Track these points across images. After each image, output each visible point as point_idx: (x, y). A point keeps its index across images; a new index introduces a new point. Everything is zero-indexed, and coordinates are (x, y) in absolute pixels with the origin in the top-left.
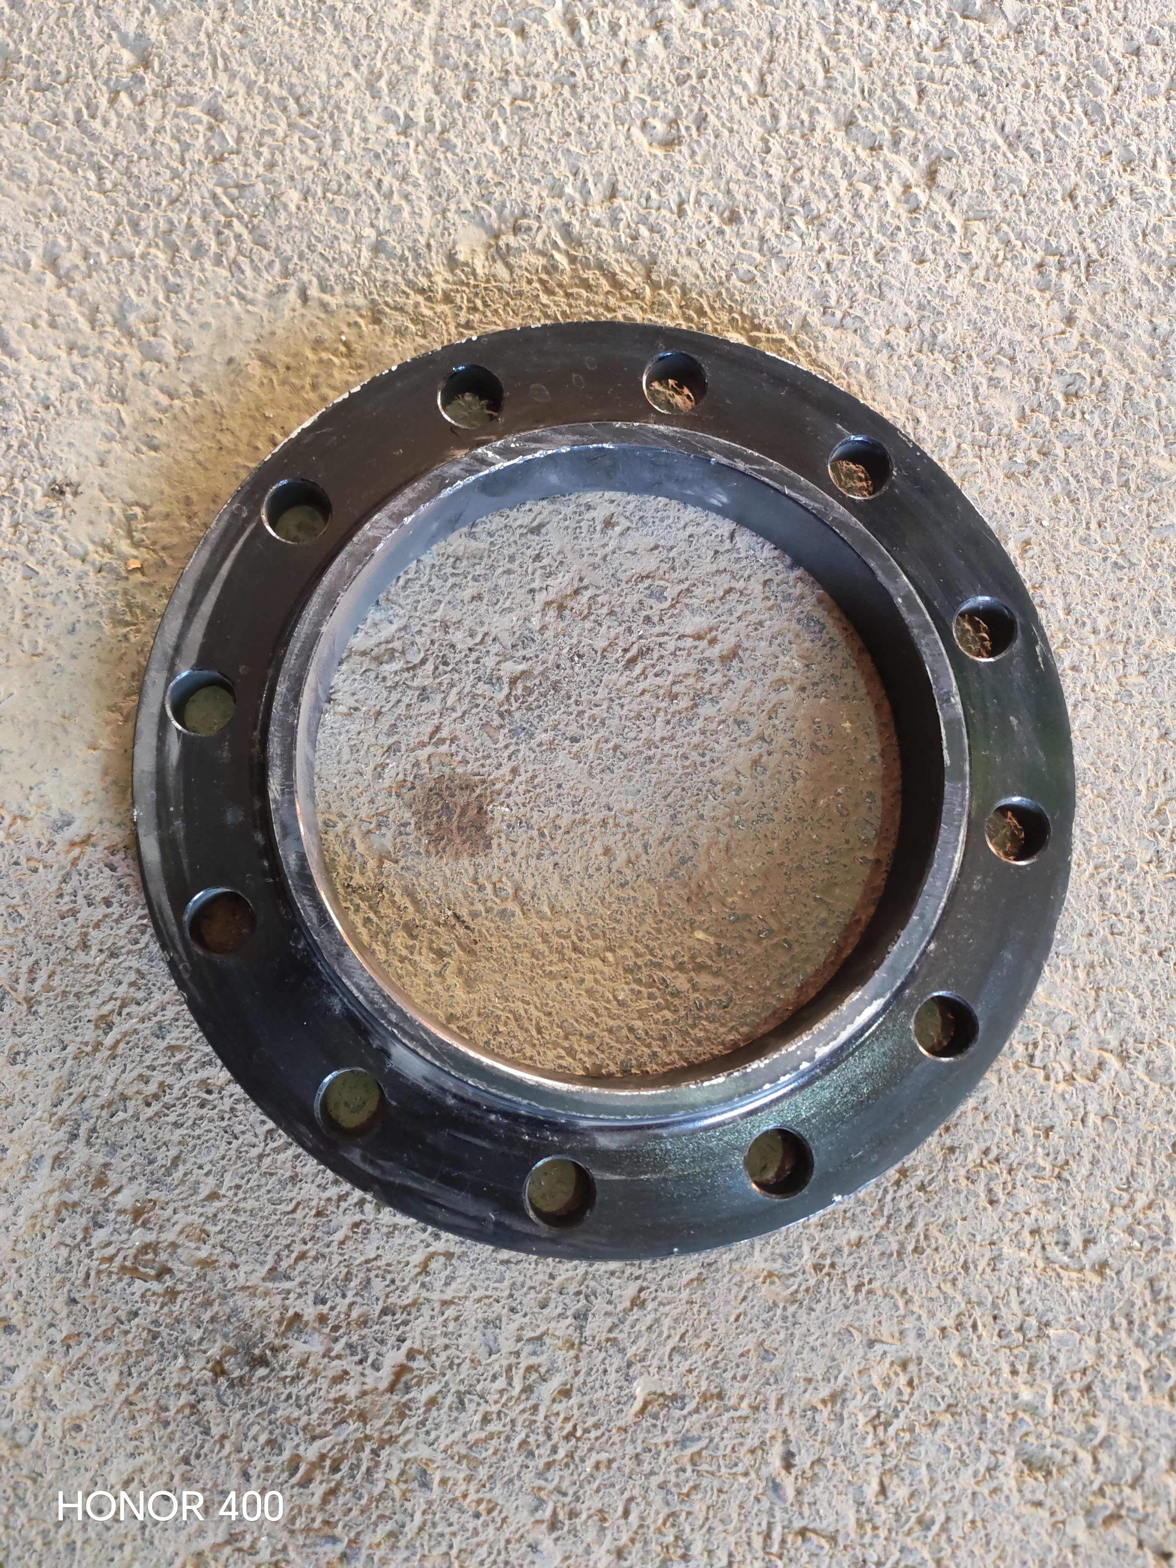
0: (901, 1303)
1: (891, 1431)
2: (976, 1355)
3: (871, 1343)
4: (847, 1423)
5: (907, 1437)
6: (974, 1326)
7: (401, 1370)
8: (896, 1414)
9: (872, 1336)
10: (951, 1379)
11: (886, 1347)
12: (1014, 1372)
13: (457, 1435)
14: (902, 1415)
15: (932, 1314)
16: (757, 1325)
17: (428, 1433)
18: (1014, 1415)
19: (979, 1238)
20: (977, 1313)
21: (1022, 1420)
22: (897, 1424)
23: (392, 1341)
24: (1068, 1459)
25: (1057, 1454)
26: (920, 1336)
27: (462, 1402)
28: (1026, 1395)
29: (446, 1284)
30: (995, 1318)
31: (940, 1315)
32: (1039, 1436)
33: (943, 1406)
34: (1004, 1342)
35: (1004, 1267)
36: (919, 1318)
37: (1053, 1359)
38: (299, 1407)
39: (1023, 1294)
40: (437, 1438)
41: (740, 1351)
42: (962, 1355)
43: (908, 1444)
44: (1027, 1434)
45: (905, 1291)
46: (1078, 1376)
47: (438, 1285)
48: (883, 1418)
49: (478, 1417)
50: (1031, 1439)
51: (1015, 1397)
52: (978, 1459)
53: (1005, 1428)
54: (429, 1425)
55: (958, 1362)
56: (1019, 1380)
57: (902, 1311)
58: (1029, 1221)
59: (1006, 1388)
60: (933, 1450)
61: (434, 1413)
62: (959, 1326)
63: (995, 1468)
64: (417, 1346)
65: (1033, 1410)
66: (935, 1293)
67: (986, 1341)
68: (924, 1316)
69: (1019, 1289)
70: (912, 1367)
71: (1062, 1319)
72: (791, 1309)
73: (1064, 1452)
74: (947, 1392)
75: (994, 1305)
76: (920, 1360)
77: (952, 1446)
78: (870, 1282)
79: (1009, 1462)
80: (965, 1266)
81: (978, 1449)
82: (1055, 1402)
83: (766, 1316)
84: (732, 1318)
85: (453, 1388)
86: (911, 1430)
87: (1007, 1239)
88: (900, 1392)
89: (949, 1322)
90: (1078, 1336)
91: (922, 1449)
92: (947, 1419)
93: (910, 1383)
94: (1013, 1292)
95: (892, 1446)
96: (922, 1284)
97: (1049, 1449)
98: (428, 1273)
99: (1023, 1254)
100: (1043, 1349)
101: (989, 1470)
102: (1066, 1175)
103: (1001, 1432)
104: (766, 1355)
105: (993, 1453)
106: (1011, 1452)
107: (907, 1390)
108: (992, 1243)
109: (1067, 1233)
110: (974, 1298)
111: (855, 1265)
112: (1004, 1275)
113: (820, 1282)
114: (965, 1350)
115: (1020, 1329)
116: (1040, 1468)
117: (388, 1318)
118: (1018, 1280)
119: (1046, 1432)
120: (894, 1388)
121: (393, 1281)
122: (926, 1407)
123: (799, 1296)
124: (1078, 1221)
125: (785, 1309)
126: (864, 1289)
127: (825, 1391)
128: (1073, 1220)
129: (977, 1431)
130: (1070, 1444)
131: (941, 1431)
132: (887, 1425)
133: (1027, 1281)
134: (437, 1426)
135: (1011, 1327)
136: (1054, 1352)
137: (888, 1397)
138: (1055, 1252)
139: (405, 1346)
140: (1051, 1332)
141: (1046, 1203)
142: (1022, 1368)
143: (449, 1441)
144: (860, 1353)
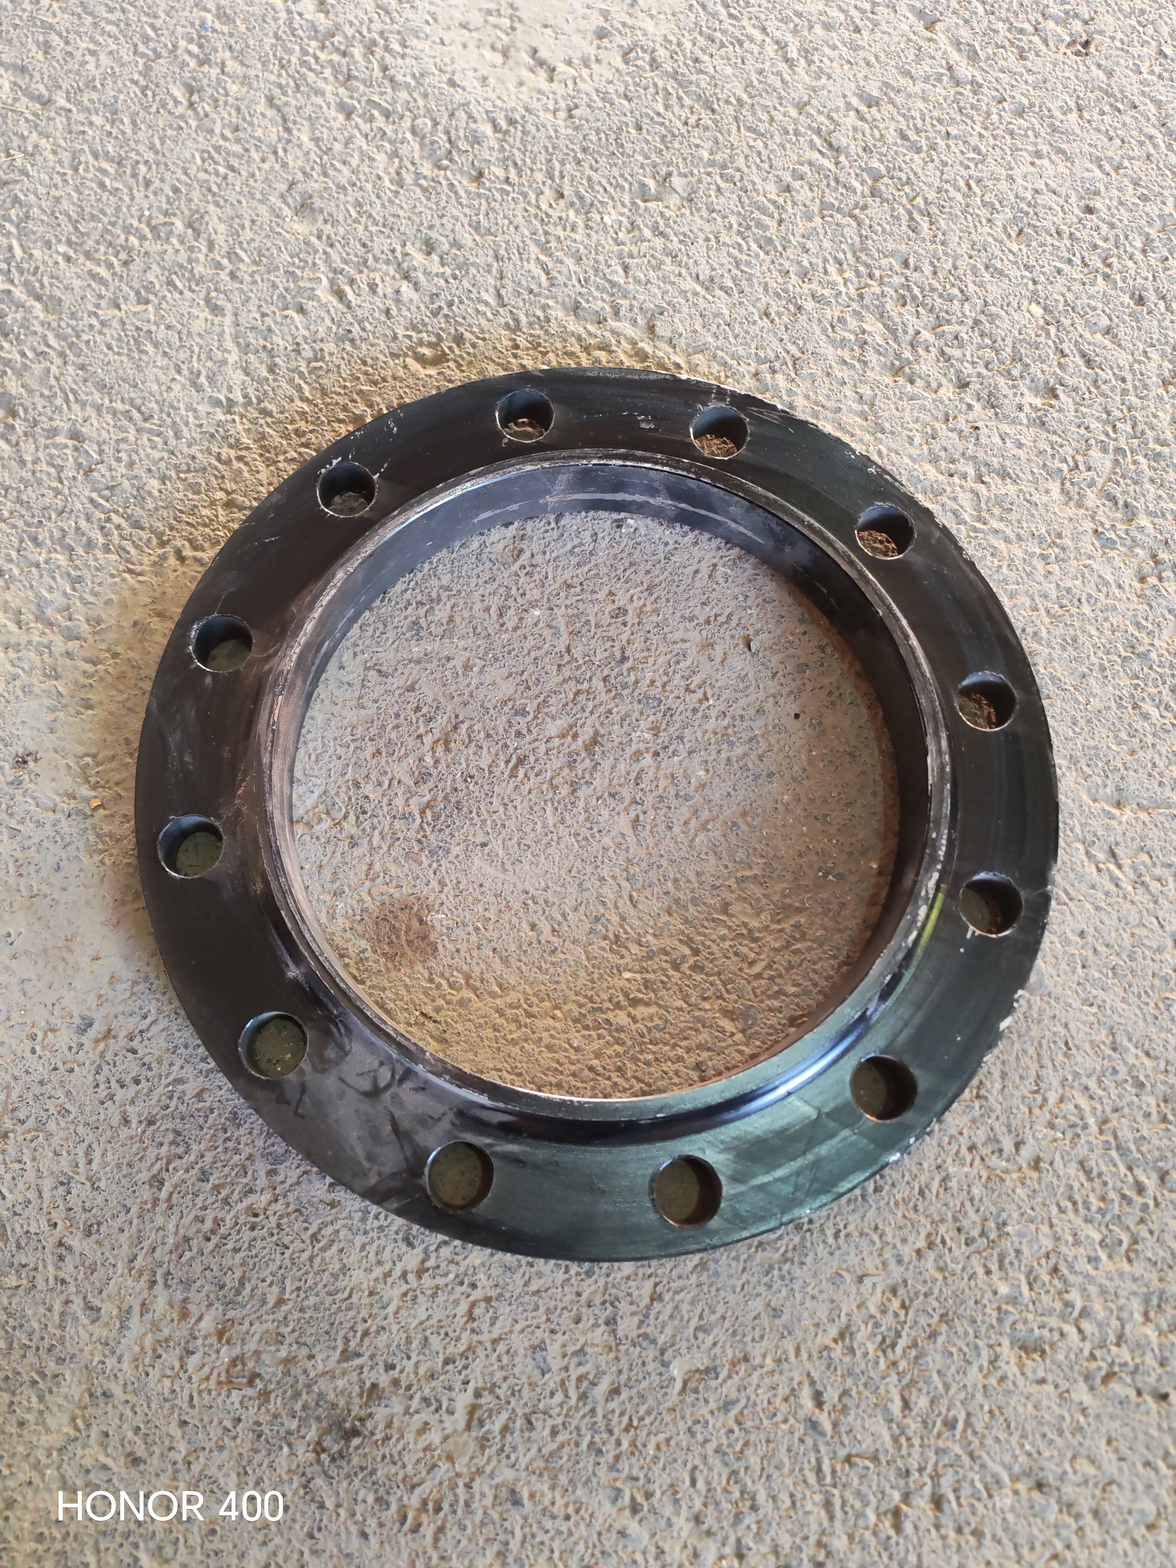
0: (876, 1238)
1: (899, 1350)
2: (951, 1266)
3: (860, 1279)
4: (859, 1353)
5: (913, 1353)
6: (943, 1242)
7: (473, 1409)
8: (898, 1335)
9: (860, 1273)
10: (936, 1292)
11: (875, 1279)
12: (988, 1272)
13: (534, 1451)
14: (904, 1334)
15: (904, 1241)
16: (762, 1289)
17: (508, 1457)
18: (999, 1309)
19: (925, 1165)
20: (942, 1229)
21: (1007, 1312)
22: (902, 1343)
23: (458, 1386)
24: (1056, 1336)
25: (1046, 1333)
26: (900, 1262)
27: (530, 1422)
28: (1004, 1289)
29: (492, 1324)
30: (959, 1230)
31: (911, 1239)
32: (1025, 1322)
33: (936, 1318)
34: (973, 1248)
35: (953, 1184)
36: (895, 1247)
37: (1018, 1252)
38: (395, 1463)
39: (976, 1202)
40: (517, 1459)
41: (753, 1314)
42: (941, 1269)
43: (916, 1358)
44: (1014, 1323)
45: (876, 1228)
46: (1043, 1261)
47: (485, 1327)
48: (888, 1341)
49: (546, 1432)
50: (1020, 1326)
51: (995, 1293)
52: (979, 1355)
53: (994, 1322)
54: (507, 1449)
55: (939, 1276)
56: (995, 1277)
57: (878, 1245)
58: (964, 1142)
59: (985, 1288)
60: (938, 1357)
61: (509, 1438)
62: (931, 1246)
63: (996, 1360)
64: (480, 1384)
65: (1013, 1300)
66: (901, 1222)
67: (956, 1252)
68: (899, 1245)
69: (972, 1200)
70: (901, 1292)
71: (1015, 1215)
72: (786, 1267)
73: (1051, 1330)
74: (936, 1304)
75: (956, 1219)
76: (905, 1282)
77: (954, 1350)
78: (845, 1227)
79: (1006, 1351)
80: (922, 1193)
81: (976, 1347)
82: (1031, 1289)
83: (766, 1279)
84: (738, 1289)
85: (520, 1412)
86: (915, 1345)
87: (949, 1160)
88: (896, 1315)
89: (921, 1244)
90: (1033, 1227)
91: (929, 1359)
92: (944, 1328)
93: (903, 1306)
94: (968, 1204)
95: (903, 1365)
96: (890, 1217)
97: (1037, 1332)
98: (474, 1320)
99: (966, 1169)
100: (1007, 1245)
101: (991, 1362)
102: (983, 1092)
103: (992, 1326)
104: (776, 1313)
105: (990, 1346)
106: (1006, 1342)
107: (902, 1313)
108: (939, 1167)
109: (998, 1142)
110: (937, 1218)
111: (828, 1217)
112: (955, 1190)
113: (803, 1239)
114: (941, 1264)
115: (983, 1234)
116: (1035, 1350)
117: (450, 1367)
118: (969, 1192)
119: (1030, 1317)
120: (891, 1312)
121: (447, 1334)
122: (923, 1321)
123: (790, 1255)
124: (1004, 1129)
125: (780, 1269)
126: (842, 1235)
127: (833, 1332)
128: (1001, 1129)
129: (971, 1332)
130: (1054, 1322)
131: (941, 1339)
132: (893, 1345)
133: (976, 1191)
134: (514, 1449)
135: (975, 1233)
136: (1017, 1245)
137: (887, 1321)
138: (994, 1161)
139: (471, 1387)
140: (1009, 1229)
141: (974, 1121)
142: (994, 1267)
143: (527, 1459)
144: (854, 1289)
